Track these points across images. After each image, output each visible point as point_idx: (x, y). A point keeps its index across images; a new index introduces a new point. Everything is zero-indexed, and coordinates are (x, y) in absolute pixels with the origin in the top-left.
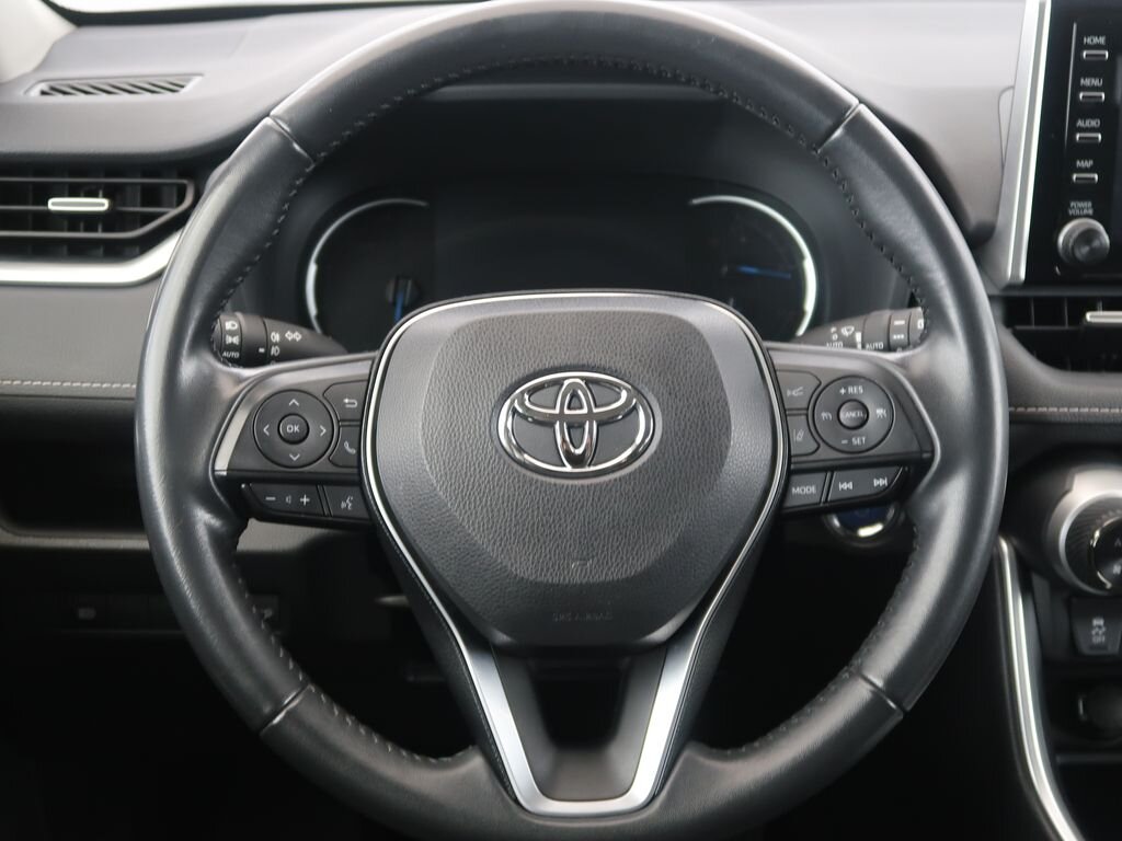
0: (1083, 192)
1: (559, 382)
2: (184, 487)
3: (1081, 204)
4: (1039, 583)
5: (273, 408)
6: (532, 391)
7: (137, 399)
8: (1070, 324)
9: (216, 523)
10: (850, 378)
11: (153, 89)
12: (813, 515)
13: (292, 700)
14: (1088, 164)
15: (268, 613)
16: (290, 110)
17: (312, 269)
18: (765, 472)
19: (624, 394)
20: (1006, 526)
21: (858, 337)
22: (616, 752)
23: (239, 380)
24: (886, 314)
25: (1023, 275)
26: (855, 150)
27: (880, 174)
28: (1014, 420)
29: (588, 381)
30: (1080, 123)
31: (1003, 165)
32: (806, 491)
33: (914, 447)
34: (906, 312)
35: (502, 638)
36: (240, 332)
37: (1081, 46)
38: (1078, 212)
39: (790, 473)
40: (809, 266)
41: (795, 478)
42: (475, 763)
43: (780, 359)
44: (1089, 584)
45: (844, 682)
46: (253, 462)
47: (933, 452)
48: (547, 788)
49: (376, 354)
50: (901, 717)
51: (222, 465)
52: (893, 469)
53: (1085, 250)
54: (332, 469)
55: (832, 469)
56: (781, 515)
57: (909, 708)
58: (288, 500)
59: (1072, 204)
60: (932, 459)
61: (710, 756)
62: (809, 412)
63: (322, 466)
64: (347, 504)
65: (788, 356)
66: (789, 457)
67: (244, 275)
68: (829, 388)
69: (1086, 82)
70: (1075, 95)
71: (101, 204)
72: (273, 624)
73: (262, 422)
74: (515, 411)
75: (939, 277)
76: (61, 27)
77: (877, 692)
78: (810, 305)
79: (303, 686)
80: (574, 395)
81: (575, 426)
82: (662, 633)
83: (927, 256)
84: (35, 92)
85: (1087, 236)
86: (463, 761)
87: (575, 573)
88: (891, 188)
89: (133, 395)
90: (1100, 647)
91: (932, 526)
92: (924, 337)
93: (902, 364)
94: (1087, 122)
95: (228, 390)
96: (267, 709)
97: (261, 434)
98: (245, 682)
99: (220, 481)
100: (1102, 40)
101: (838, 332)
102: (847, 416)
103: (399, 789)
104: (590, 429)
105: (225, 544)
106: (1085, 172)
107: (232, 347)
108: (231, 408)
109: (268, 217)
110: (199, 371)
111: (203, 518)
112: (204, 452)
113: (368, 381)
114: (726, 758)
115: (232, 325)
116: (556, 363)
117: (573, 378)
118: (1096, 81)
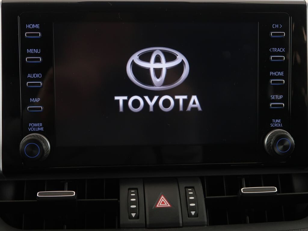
3: (35, 125)
14: (37, 100)
30: (29, 76)
37: (24, 30)
38: (34, 129)
59: (30, 125)
70: (23, 59)
94: (34, 75)
100: (37, 26)
118: (36, 51)
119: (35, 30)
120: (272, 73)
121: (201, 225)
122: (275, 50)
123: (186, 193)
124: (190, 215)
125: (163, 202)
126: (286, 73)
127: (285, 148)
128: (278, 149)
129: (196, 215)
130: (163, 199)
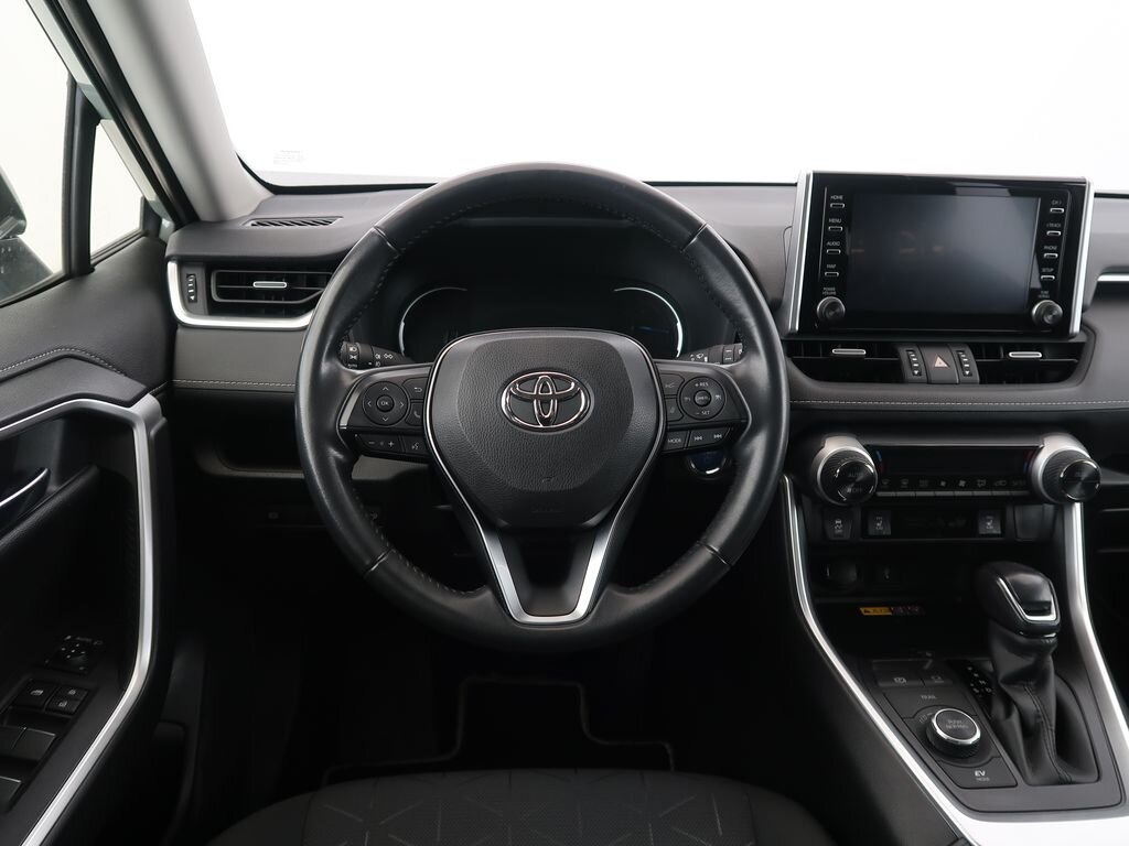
0: (831, 282)
1: (536, 377)
2: (322, 436)
3: (829, 289)
4: (805, 500)
5: (373, 391)
6: (520, 382)
7: (296, 392)
8: (824, 355)
9: (340, 456)
10: (701, 378)
11: (315, 223)
12: (680, 455)
13: (383, 558)
14: (833, 266)
15: (375, 516)
16: (384, 224)
17: (403, 324)
18: (653, 429)
19: (573, 384)
20: (787, 467)
21: (706, 359)
22: (568, 590)
23: (355, 376)
24: (722, 347)
25: (797, 328)
26: (705, 250)
27: (718, 262)
28: (792, 408)
29: (552, 376)
31: (786, 268)
32: (676, 441)
33: (737, 416)
34: (733, 346)
35: (503, 523)
36: (358, 353)
38: (828, 293)
39: (667, 432)
40: (679, 325)
41: (670, 434)
42: (488, 594)
43: (662, 368)
44: (834, 499)
45: (697, 549)
46: (361, 422)
47: (747, 419)
48: (528, 608)
49: (433, 363)
50: (728, 569)
51: (344, 422)
52: (724, 429)
53: (831, 313)
54: (407, 426)
55: (691, 429)
56: (663, 455)
57: (733, 564)
58: (382, 443)
59: (825, 289)
60: (747, 423)
61: (621, 591)
62: (678, 396)
63: (401, 425)
64: (415, 447)
65: (667, 366)
66: (666, 422)
67: (359, 317)
68: (690, 383)
69: (832, 220)
70: (826, 228)
71: (284, 285)
72: (378, 522)
73: (367, 400)
74: (511, 393)
75: (751, 321)
76: (265, 194)
77: (715, 554)
78: (679, 349)
79: (389, 550)
80: (545, 385)
81: (545, 402)
82: (593, 521)
83: (744, 309)
84: (249, 224)
85: (833, 306)
86: (481, 593)
87: (543, 485)
88: (723, 270)
89: (293, 390)
90: (839, 535)
91: (747, 461)
92: (742, 356)
93: (731, 371)
94: (834, 243)
95: (348, 381)
96: (368, 562)
97: (366, 405)
98: (356, 547)
99: (342, 432)
101: (695, 357)
102: (699, 399)
103: (443, 608)
104: (553, 404)
105: (346, 469)
106: (832, 271)
107: (353, 362)
108: (349, 391)
109: (372, 284)
110: (330, 369)
111: (334, 453)
112: (333, 416)
113: (429, 377)
114: (628, 592)
115: (352, 349)
116: (535, 366)
117: (543, 375)
118: (838, 221)
119: (839, 201)
120: (1046, 247)
121: (974, 383)
122: (1051, 225)
123: (959, 356)
124: (965, 375)
125: (939, 363)
126: (1059, 248)
127: (1054, 317)
128: (1048, 319)
129: (970, 375)
130: (939, 360)
